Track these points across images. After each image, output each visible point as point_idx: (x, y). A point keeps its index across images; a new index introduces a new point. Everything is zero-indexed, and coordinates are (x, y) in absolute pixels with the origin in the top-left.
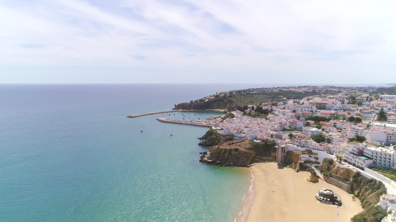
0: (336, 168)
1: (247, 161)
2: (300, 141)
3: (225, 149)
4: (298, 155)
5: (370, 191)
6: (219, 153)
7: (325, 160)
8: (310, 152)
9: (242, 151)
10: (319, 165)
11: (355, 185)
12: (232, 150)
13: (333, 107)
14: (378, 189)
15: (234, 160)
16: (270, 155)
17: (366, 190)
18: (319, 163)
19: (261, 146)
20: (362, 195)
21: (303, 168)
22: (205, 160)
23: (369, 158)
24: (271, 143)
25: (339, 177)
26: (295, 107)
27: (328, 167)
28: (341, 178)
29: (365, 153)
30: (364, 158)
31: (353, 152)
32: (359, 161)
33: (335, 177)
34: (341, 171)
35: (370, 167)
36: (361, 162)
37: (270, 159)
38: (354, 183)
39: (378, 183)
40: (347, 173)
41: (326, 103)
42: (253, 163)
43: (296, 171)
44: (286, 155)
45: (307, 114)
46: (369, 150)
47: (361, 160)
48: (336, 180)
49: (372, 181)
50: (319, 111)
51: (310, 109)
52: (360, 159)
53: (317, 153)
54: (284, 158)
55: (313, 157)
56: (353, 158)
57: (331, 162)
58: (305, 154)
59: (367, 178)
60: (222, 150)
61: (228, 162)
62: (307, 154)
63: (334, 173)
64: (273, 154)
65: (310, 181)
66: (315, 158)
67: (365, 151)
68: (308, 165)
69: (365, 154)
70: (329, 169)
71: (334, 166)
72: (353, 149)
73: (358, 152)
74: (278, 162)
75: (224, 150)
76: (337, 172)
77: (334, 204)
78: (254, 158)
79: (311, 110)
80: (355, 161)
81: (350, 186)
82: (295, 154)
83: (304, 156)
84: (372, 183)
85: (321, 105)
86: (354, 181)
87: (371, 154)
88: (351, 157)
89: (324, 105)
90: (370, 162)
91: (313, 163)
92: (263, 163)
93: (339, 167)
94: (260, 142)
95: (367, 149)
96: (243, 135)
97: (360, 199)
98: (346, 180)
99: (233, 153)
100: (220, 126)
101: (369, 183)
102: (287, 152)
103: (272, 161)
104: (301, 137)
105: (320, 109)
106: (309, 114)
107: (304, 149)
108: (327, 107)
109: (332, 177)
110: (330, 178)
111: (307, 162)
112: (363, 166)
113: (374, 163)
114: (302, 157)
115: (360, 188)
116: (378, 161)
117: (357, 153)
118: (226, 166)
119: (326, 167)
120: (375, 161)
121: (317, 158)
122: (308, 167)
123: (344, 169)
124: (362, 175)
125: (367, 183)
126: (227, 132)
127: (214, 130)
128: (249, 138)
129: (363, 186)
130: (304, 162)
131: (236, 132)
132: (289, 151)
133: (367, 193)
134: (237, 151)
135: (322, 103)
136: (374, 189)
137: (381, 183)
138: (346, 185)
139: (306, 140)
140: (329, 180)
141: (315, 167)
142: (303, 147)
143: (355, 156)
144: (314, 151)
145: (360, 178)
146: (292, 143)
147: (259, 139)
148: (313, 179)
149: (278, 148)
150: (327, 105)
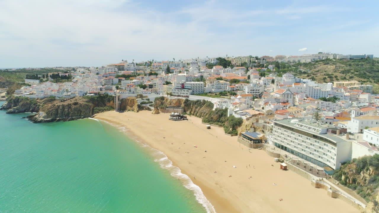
0: (169, 101)
1: (89, 112)
2: (130, 89)
3: (63, 105)
4: (133, 100)
5: (199, 108)
6: (57, 110)
7: (157, 99)
8: (141, 96)
9: (82, 104)
10: (152, 104)
11: (186, 108)
12: (70, 104)
13: (130, 69)
14: (204, 105)
15: (75, 113)
16: (105, 105)
17: (196, 108)
18: (152, 102)
19: (96, 98)
20: (194, 112)
21: (141, 108)
22: (42, 120)
23: (189, 89)
24: (104, 95)
25: (173, 106)
26: (97, 70)
27: (162, 103)
28: (175, 106)
30: (187, 90)
31: (178, 87)
32: (184, 92)
33: (170, 107)
34: (174, 102)
35: (193, 94)
36: (186, 92)
37: (107, 109)
38: (185, 107)
39: (202, 101)
40: (179, 102)
41: (124, 66)
42: (94, 114)
43: (136, 111)
44: (120, 103)
45: (113, 74)
46: (188, 84)
48: (172, 109)
49: (198, 101)
50: (121, 72)
51: (113, 70)
52: (184, 91)
53: (147, 96)
54: (120, 106)
55: (145, 99)
56: (179, 91)
57: (163, 98)
58: (138, 98)
59: (194, 101)
60: (59, 107)
61: (69, 117)
62: (140, 97)
63: (169, 105)
64: (108, 105)
65: (155, 113)
66: (146, 100)
67: (185, 85)
68: (144, 105)
69: (186, 88)
70: (162, 104)
71: (167, 100)
72: (178, 85)
73: (181, 87)
74: (116, 109)
75: (61, 106)
76: (171, 103)
77: (184, 120)
78: (93, 109)
79: (115, 71)
80: (181, 93)
81: (183, 109)
82: (130, 100)
83: (138, 99)
84: (199, 103)
85: (120, 67)
86: (185, 106)
87: (191, 86)
88: (177, 91)
89: (122, 67)
90: (190, 91)
91: (147, 103)
92: (103, 113)
93: (172, 99)
94: (93, 95)
95: (186, 84)
96: (69, 94)
97: (193, 115)
98: (178, 106)
99: (73, 107)
100: (27, 91)
101: (197, 103)
102: (121, 100)
103: (109, 110)
104: (131, 86)
105: (120, 70)
106: (114, 74)
107: (136, 95)
108: (125, 69)
109: (167, 108)
110: (167, 109)
111: (142, 103)
112: (187, 95)
113: (193, 91)
114: (138, 100)
115: (191, 108)
116: (195, 90)
118: (69, 120)
119: (160, 103)
120: (193, 90)
121: (148, 100)
122: (145, 107)
123: (176, 99)
124: (189, 100)
125: (195, 103)
126: (42, 94)
127: (20, 96)
128: (77, 95)
129: (193, 106)
130: (141, 104)
131: (56, 92)
132: (123, 99)
133: (197, 110)
134: (77, 105)
135: (120, 66)
136: (201, 105)
137: (204, 101)
138: (181, 109)
139: (135, 88)
140: (166, 110)
141: (150, 106)
142: (133, 93)
143: (180, 90)
144: (144, 95)
145: (189, 102)
146: (122, 92)
147: (91, 94)
148: (157, 112)
149: (115, 97)
150: (125, 67)
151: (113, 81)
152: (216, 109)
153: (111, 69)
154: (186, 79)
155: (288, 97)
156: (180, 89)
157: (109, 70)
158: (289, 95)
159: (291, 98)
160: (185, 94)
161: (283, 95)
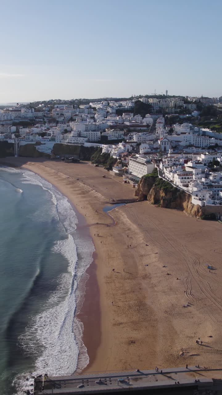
7: (55, 146)
8: (40, 144)
14: (96, 150)
16: (5, 151)
23: (85, 137)
24: (4, 143)
29: (82, 135)
30: (83, 138)
31: (75, 136)
35: (89, 141)
39: (95, 147)
44: (20, 149)
47: (81, 140)
53: (45, 144)
54: (19, 152)
56: (75, 139)
58: (36, 145)
59: (88, 148)
72: (74, 134)
74: (16, 155)
79: (11, 118)
80: (77, 141)
84: (92, 149)
86: (81, 152)
87: (87, 134)
88: (73, 139)
90: (86, 139)
102: (20, 147)
107: (35, 142)
112: (83, 142)
113: (89, 139)
116: (91, 138)
117: (77, 136)
136: (94, 151)
137: (97, 147)
139: (34, 136)
142: (32, 141)
144: (42, 142)
145: (84, 148)
149: (15, 144)
150: (21, 114)
151: (10, 129)
152: (103, 153)
153: (7, 116)
154: (86, 128)
155: (165, 144)
156: (77, 137)
157: (5, 117)
158: (167, 142)
159: (168, 144)
160: (81, 141)
161: (161, 143)
